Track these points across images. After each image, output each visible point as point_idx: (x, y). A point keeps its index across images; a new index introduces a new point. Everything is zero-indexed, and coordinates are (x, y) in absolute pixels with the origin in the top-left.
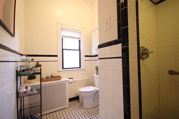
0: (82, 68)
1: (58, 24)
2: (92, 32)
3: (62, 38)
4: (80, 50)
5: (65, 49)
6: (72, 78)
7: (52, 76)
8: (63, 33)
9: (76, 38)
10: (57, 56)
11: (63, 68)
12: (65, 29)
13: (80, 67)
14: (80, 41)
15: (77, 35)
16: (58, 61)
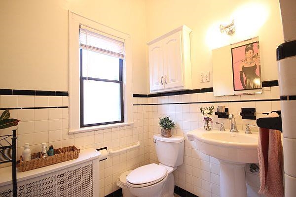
0: (126, 122)
1: (70, 14)
2: (149, 44)
3: (81, 50)
4: (121, 81)
5: (89, 79)
6: (106, 148)
7: (51, 148)
8: (84, 38)
9: (113, 53)
10: (66, 94)
11: (82, 125)
12: (88, 29)
13: (122, 121)
14: (121, 62)
15: (115, 48)
16: (71, 107)
